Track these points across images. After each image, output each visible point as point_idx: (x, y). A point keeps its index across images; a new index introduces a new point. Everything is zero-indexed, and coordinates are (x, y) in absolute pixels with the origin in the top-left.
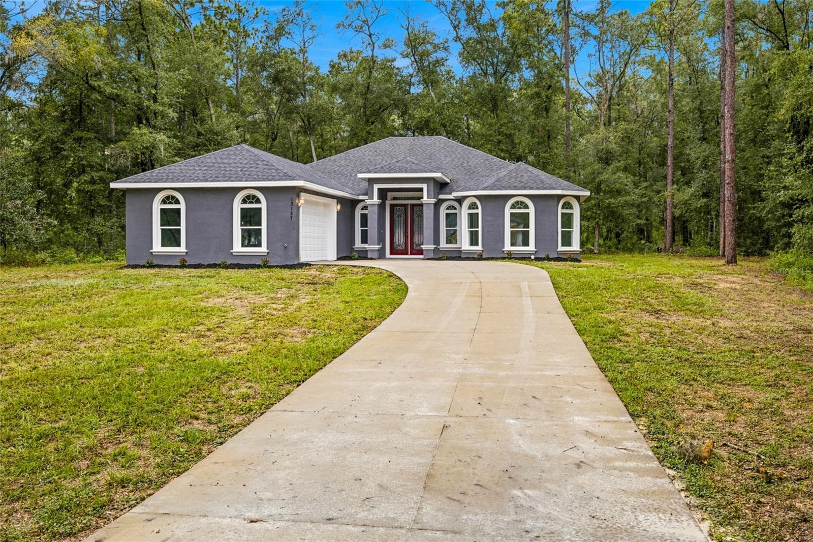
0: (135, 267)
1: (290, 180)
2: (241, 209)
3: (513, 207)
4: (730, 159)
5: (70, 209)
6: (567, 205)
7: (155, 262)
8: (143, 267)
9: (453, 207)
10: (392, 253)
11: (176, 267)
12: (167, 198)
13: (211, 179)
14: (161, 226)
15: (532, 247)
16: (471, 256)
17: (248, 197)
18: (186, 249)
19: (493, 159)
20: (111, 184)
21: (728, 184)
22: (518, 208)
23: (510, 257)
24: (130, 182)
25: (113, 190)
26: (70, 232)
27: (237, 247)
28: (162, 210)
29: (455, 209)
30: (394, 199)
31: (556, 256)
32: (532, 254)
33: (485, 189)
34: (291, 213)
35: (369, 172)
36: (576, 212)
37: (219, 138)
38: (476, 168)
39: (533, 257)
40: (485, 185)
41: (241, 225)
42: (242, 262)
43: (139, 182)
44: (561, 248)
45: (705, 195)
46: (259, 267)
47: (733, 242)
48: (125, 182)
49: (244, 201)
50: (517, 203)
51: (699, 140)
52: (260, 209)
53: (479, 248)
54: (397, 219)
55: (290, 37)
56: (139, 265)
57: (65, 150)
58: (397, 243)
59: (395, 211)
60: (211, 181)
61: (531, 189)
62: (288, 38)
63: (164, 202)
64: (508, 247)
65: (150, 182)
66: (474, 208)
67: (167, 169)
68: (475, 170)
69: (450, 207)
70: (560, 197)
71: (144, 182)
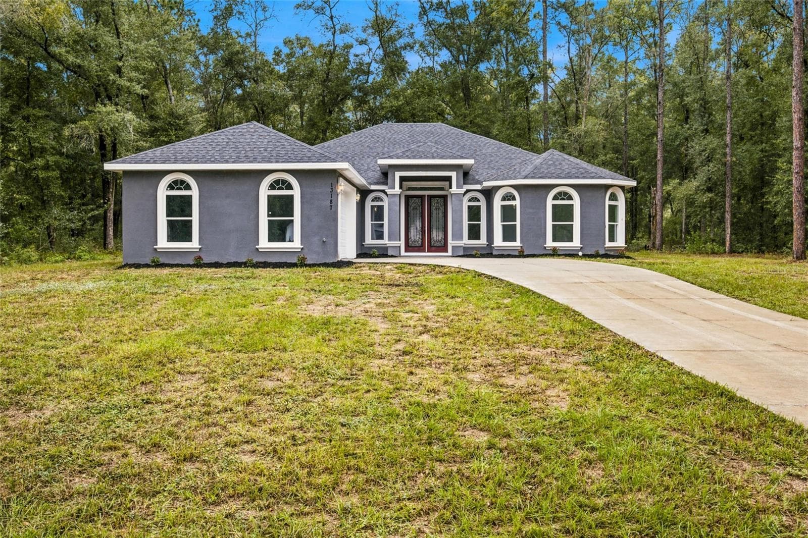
0: (137, 266)
1: (332, 162)
2: (268, 196)
3: (555, 198)
4: (799, 145)
5: (19, 199)
6: (613, 197)
7: (162, 260)
8: (147, 266)
9: (476, 198)
10: (406, 251)
11: (189, 266)
12: (176, 182)
13: (233, 160)
14: (167, 216)
15: (576, 243)
16: (506, 253)
17: (277, 182)
18: (199, 245)
19: (507, 147)
20: (105, 165)
21: (797, 173)
22: (561, 199)
23: (555, 253)
24: (130, 163)
25: (108, 172)
26: (20, 226)
27: (264, 242)
28: (168, 197)
29: (479, 201)
30: (410, 189)
31: (604, 253)
32: (579, 251)
33: (526, 177)
34: (331, 201)
35: (391, 157)
36: (621, 205)
37: (182, 122)
38: (492, 156)
39: (580, 254)
40: (524, 174)
41: (269, 216)
42: (269, 260)
43: (141, 162)
44: (608, 244)
45: (709, 190)
46: (294, 265)
47: (802, 236)
48: (124, 162)
49: (272, 187)
50: (560, 193)
51: (702, 132)
52: (292, 196)
53: (517, 244)
54: (412, 212)
55: (242, 17)
56: (140, 265)
57: (14, 130)
58: (413, 239)
59: (410, 204)
60: (233, 162)
61: (577, 178)
62: (239, 18)
63: (171, 187)
64: (550, 243)
65: (155, 162)
66: (509, 200)
67: (172, 148)
68: (492, 158)
69: (472, 198)
70: (607, 187)
71: (148, 162)
